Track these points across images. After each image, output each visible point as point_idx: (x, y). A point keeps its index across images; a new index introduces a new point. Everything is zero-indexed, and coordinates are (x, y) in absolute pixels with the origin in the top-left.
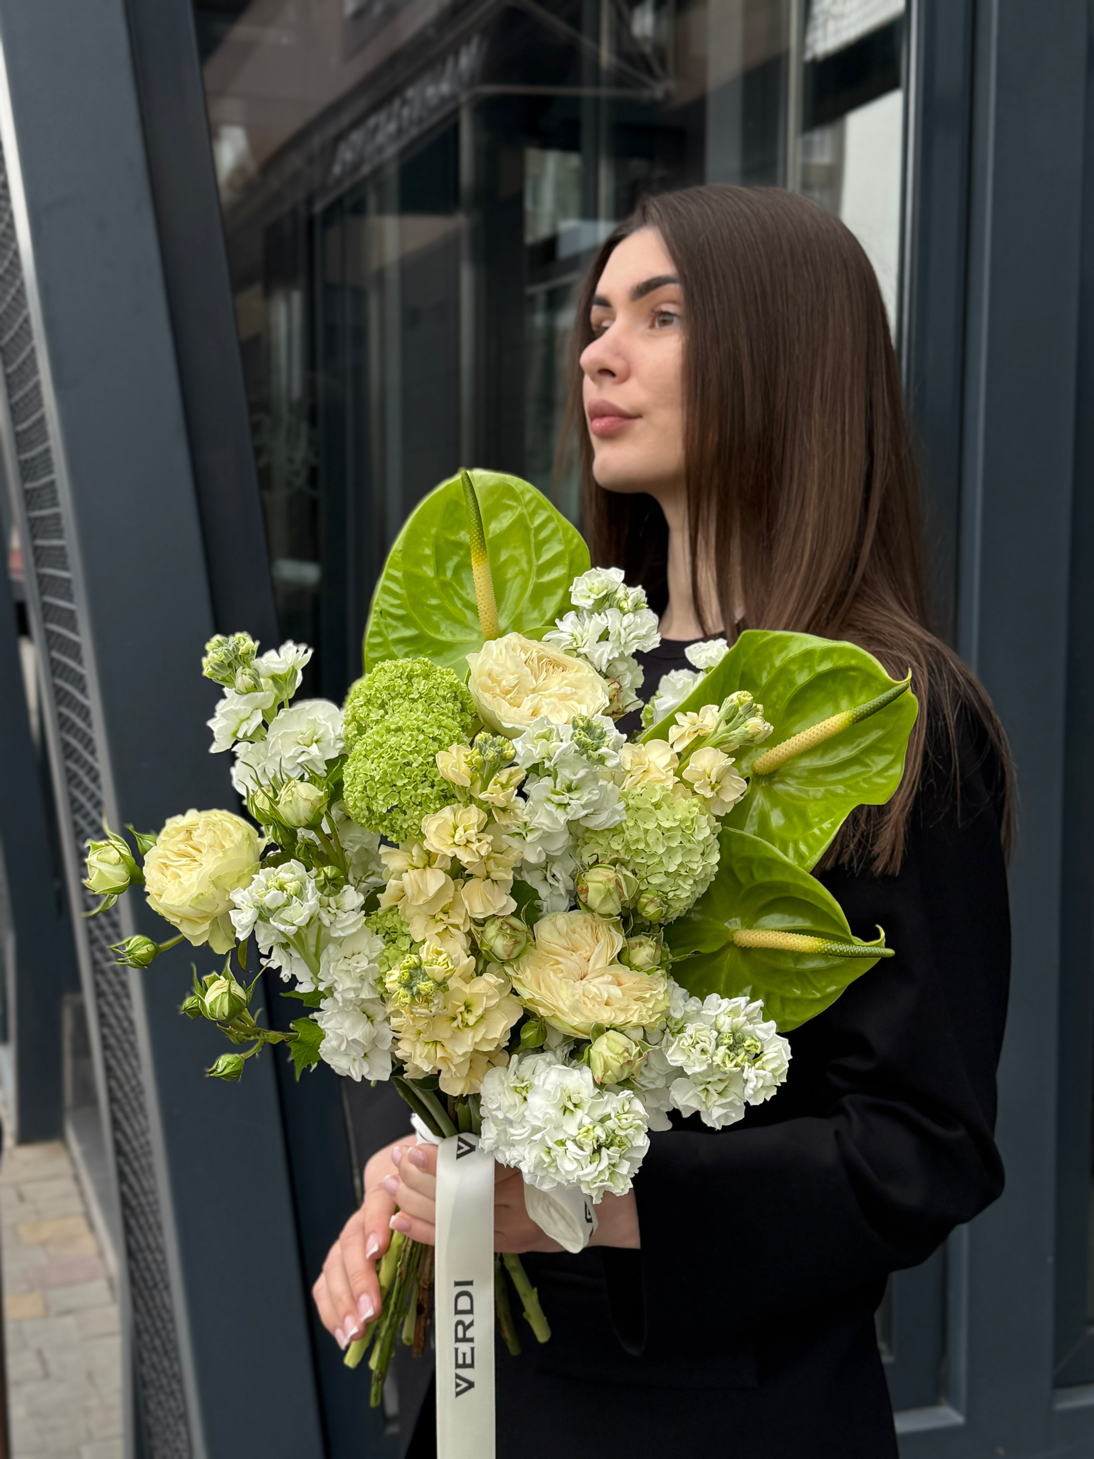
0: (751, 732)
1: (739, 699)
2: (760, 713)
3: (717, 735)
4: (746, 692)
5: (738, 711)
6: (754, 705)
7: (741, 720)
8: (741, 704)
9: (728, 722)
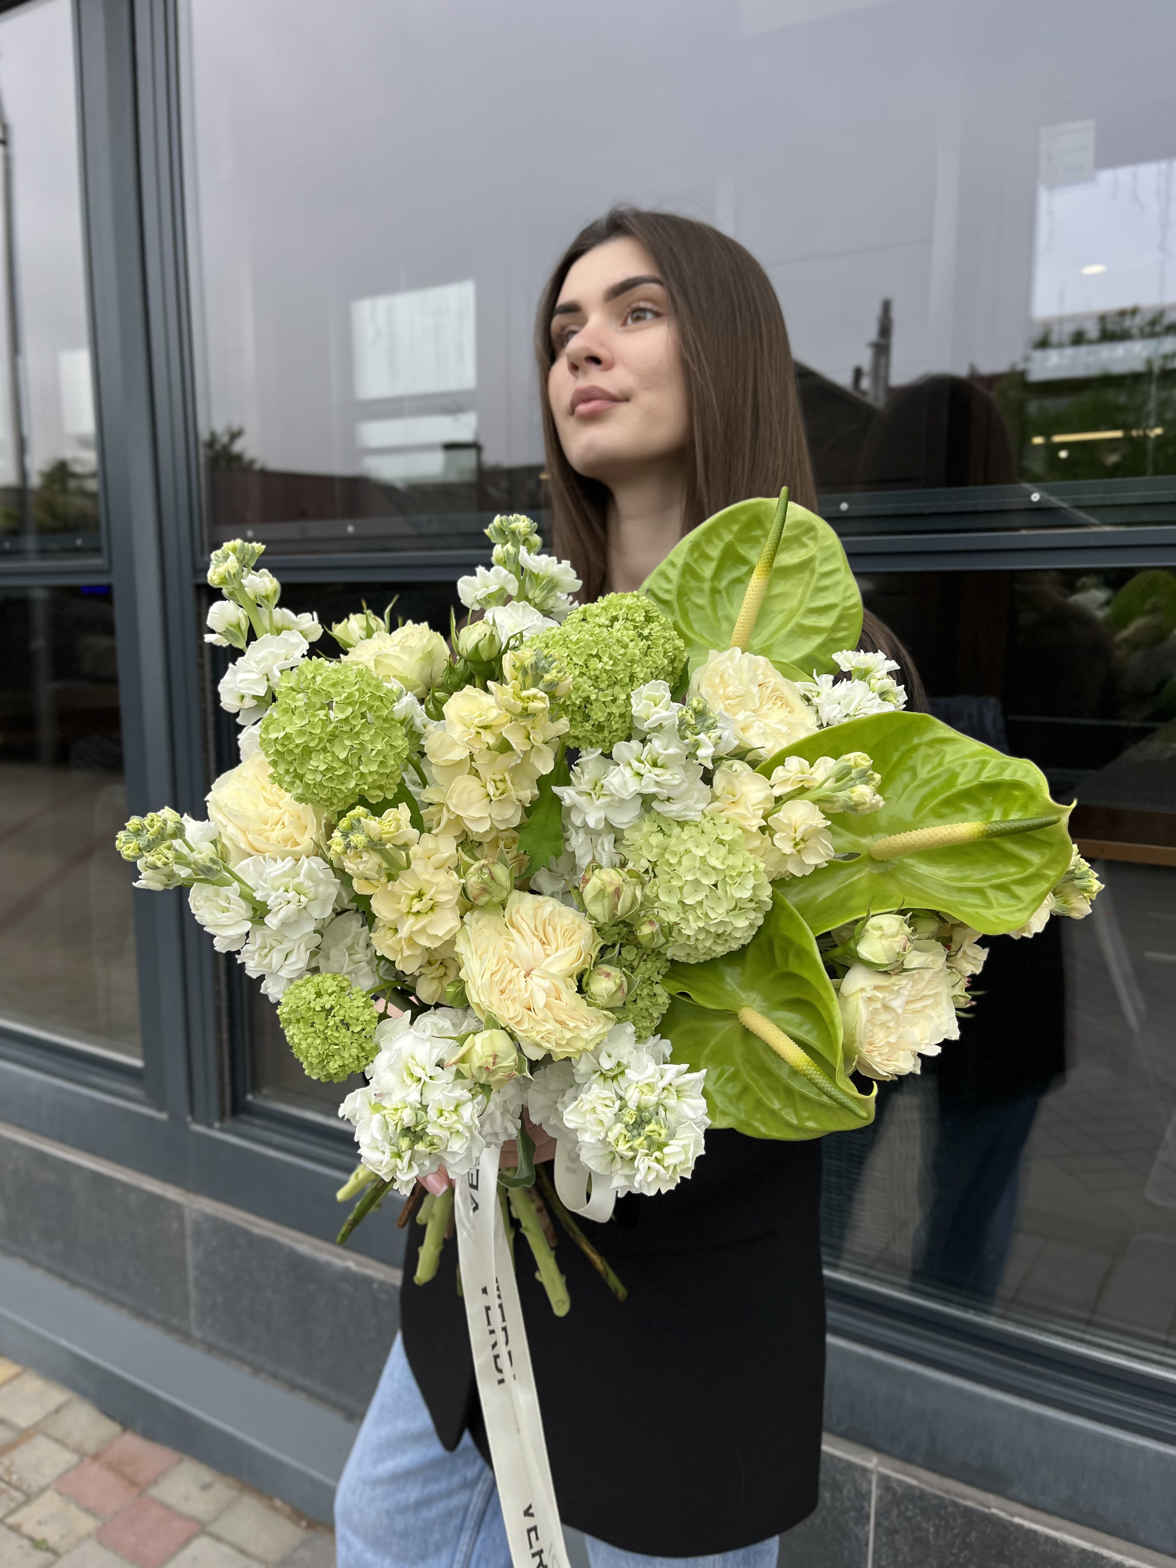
0: (854, 799)
1: (856, 760)
2: (874, 783)
3: (819, 790)
4: (866, 755)
5: (851, 773)
6: (870, 772)
7: (851, 783)
8: (856, 766)
9: (838, 780)
